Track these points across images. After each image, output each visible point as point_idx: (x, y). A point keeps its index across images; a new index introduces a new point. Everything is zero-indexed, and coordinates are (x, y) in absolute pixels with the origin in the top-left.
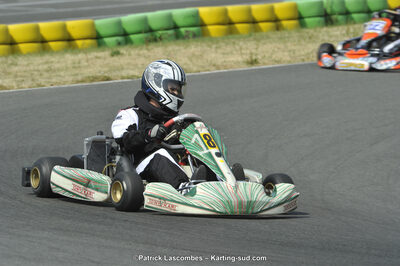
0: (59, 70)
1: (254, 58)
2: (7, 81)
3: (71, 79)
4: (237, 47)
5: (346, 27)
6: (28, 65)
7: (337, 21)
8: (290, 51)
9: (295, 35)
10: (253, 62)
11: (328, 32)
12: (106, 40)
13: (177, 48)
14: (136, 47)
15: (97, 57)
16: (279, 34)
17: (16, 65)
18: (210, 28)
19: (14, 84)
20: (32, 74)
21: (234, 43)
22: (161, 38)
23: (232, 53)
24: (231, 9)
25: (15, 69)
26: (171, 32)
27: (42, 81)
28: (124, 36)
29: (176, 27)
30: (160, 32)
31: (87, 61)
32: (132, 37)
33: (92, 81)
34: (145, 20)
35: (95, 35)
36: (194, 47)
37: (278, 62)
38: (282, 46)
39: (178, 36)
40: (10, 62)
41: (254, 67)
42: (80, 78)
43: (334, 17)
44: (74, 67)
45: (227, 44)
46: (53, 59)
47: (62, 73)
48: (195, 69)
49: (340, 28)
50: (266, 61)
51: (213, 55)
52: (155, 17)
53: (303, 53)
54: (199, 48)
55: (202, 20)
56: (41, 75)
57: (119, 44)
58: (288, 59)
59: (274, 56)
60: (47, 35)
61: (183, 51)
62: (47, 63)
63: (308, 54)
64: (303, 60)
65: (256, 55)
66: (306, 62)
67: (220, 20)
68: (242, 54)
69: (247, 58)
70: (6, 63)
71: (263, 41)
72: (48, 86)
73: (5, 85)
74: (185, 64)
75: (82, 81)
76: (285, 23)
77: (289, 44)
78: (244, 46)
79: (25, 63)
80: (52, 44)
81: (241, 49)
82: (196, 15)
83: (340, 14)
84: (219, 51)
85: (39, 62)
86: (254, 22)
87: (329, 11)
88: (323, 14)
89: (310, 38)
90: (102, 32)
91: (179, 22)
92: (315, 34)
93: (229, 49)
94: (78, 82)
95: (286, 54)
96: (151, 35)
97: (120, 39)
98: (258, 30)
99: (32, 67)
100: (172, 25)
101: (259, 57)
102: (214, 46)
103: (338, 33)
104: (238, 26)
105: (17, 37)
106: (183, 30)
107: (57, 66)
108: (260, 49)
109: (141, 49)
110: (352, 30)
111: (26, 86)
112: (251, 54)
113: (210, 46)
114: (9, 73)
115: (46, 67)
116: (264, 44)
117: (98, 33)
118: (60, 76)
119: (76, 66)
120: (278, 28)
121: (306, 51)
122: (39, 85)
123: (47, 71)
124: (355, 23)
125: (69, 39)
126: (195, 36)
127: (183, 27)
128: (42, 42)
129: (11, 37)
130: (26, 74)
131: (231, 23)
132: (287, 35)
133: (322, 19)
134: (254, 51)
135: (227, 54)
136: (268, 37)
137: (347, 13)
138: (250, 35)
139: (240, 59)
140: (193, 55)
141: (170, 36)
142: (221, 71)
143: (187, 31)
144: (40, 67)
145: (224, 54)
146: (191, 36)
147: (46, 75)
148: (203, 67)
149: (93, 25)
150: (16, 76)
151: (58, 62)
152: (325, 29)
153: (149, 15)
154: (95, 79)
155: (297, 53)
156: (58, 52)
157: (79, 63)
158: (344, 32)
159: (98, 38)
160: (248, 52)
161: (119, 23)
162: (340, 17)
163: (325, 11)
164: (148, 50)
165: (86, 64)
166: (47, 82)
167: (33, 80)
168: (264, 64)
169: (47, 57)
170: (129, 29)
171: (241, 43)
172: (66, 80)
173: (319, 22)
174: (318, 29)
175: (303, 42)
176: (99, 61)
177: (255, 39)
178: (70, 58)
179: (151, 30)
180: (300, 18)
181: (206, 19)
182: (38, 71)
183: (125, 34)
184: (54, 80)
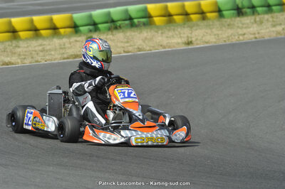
0: (50, 50)
1: (190, 40)
2: (14, 58)
3: (60, 56)
4: (177, 33)
5: (253, 17)
6: (28, 47)
7: (246, 13)
8: (215, 35)
9: (217, 23)
10: (189, 43)
11: (241, 21)
12: (81, 28)
13: (133, 34)
14: (104, 33)
15: (76, 41)
16: (205, 22)
17: (19, 47)
18: (155, 19)
19: (19, 61)
20: (31, 53)
21: (174, 30)
22: (120, 27)
23: (173, 36)
24: (170, 5)
25: (18, 50)
26: (127, 22)
27: (39, 59)
28: (94, 25)
29: (131, 19)
30: (120, 22)
31: (70, 44)
32: (100, 26)
33: (75, 58)
34: (109, 14)
35: (73, 25)
36: (146, 33)
37: (207, 43)
38: (209, 31)
39: (132, 25)
40: (14, 45)
41: (190, 47)
42: (65, 56)
43: (244, 10)
44: (61, 48)
45: (169, 30)
46: (45, 43)
47: (53, 53)
48: (148, 48)
49: (249, 18)
50: (199, 42)
51: (160, 38)
52: (116, 12)
53: (224, 36)
54: (149, 34)
55: (149, 14)
56: (37, 54)
57: (91, 31)
58: (214, 40)
59: (204, 39)
60: (39, 25)
61: (138, 35)
62: (41, 45)
63: (228, 37)
64: (225, 41)
65: (191, 38)
66: (228, 42)
67: (163, 13)
68: (181, 37)
69: (184, 40)
70: (12, 45)
71: (194, 28)
72: (43, 62)
73: (13, 61)
74: (140, 45)
75: (68, 58)
76: (208, 15)
77: (214, 30)
78: (182, 32)
79: (26, 46)
80: (42, 32)
81: (180, 34)
82: (146, 10)
83: (249, 8)
84: (164, 35)
85: (35, 45)
86: (187, 14)
87: (240, 6)
88: (236, 8)
89: (228, 25)
90: (78, 23)
91: (133, 15)
92: (232, 23)
93: (170, 34)
94: (64, 59)
95: (213, 37)
96: (113, 24)
97: (91, 27)
98: (190, 20)
99: (30, 49)
100: (128, 17)
101: (194, 39)
102: (160, 32)
103: (248, 21)
104: (175, 17)
105: (17, 27)
106: (136, 21)
107: (48, 47)
108: (193, 34)
109: (107, 35)
110: (258, 19)
111: (27, 62)
112: (188, 37)
113: (157, 32)
114: (15, 53)
115: (40, 48)
116: (196, 30)
117: (75, 23)
118: (51, 54)
119: (62, 47)
120: (204, 18)
121: (227, 35)
122: (37, 61)
123: (42, 51)
124: (259, 14)
125: (54, 28)
126: (144, 24)
127: (136, 18)
128: (35, 30)
129: (13, 27)
130: (27, 53)
131: (170, 15)
132: (211, 23)
133: (235, 12)
134: (190, 35)
135: (170, 37)
136: (198, 25)
137: (253, 7)
138: (184, 24)
139: (180, 41)
140: (146, 38)
141: (127, 25)
142: (167, 49)
143: (139, 22)
144: (37, 48)
145: (167, 37)
146: (142, 25)
147: (41, 54)
148: (153, 47)
149: (72, 18)
150: (19, 55)
151: (49, 45)
152: (238, 19)
153: (112, 10)
154: (76, 56)
155: (220, 36)
156: (47, 38)
157: (64, 45)
158: (252, 21)
159: (75, 27)
160: (185, 36)
161: (90, 16)
162: (248, 10)
163: (238, 6)
164: (113, 35)
165: (69, 46)
166: (42, 59)
167: (32, 58)
168: (197, 44)
169: (40, 41)
170: (97, 20)
171: (179, 30)
172: (56, 57)
173: (233, 14)
174: (233, 19)
175: (224, 29)
176: (78, 43)
177: (189, 27)
178: (56, 41)
179: (113, 21)
180: (219, 11)
181: (152, 13)
182: (35, 51)
183: (95, 24)
184: (47, 57)
